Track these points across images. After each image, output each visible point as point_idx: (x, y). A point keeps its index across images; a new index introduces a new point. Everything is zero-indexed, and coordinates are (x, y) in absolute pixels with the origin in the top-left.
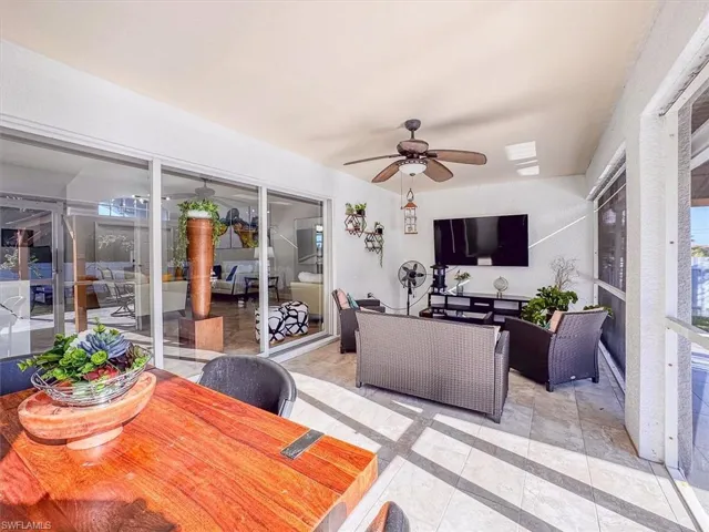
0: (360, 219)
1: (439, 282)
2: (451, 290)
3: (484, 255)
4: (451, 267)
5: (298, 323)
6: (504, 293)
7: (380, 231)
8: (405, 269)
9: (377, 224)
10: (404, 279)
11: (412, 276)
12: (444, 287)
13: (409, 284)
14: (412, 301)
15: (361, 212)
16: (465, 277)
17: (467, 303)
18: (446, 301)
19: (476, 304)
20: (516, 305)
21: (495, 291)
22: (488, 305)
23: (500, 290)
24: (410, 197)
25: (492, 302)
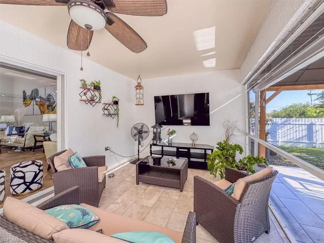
0: (97, 93)
1: (157, 137)
2: (165, 141)
3: (187, 118)
4: (164, 127)
5: (25, 183)
6: (196, 143)
7: (116, 103)
8: (136, 128)
9: (114, 97)
10: (135, 135)
11: (140, 133)
12: (160, 139)
13: (139, 138)
14: (141, 149)
15: (97, 88)
16: (172, 133)
17: (175, 150)
18: (162, 148)
19: (180, 150)
20: (203, 152)
21: (191, 142)
22: (187, 150)
23: (193, 141)
24: (139, 81)
25: (189, 149)
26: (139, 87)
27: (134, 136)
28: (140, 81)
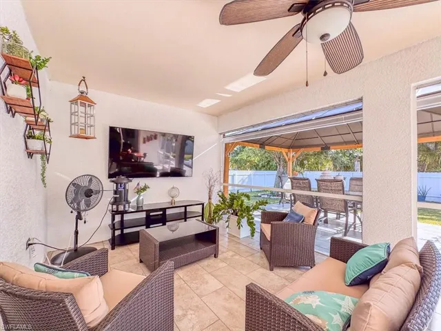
8: (75, 186)
11: (88, 195)
12: (128, 202)
17: (143, 215)
18: (122, 217)
19: (151, 214)
20: (182, 210)
21: (169, 200)
22: (161, 212)
23: (173, 197)
24: (83, 88)
25: (164, 210)
26: (83, 99)
27: (71, 203)
28: (85, 90)
